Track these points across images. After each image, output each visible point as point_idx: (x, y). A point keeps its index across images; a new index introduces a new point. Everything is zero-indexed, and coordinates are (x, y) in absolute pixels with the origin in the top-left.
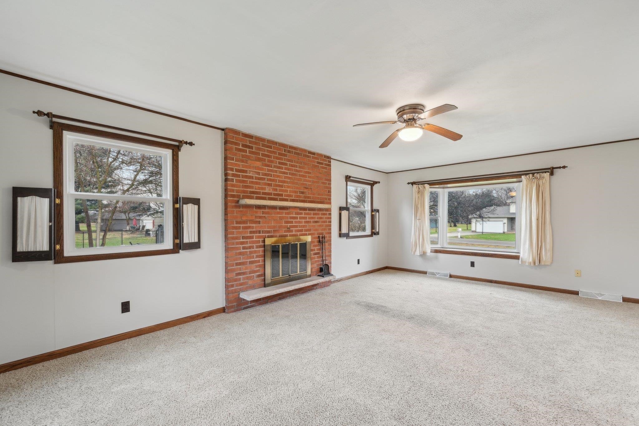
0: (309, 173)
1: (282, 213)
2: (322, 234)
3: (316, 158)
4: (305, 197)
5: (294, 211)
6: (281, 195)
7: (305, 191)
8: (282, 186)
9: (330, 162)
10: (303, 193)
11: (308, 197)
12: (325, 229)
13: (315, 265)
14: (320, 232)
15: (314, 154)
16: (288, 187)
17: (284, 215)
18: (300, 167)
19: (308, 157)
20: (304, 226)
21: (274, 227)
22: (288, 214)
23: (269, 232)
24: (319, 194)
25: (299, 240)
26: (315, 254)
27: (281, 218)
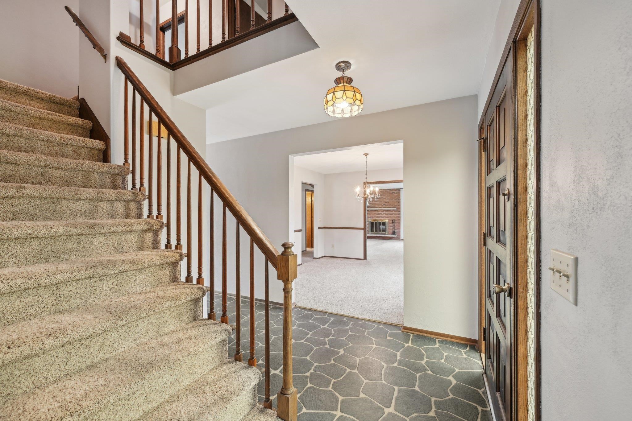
0: (388, 197)
1: (375, 212)
2: (394, 219)
3: (391, 191)
4: (385, 206)
5: (380, 211)
6: (375, 206)
7: (386, 204)
8: (375, 203)
9: (400, 191)
10: (384, 204)
11: (387, 206)
12: (396, 218)
13: (391, 231)
14: (393, 218)
15: (390, 189)
16: (378, 203)
17: (376, 212)
18: (383, 196)
19: (387, 191)
20: (385, 216)
21: (372, 216)
22: (378, 212)
23: (370, 218)
24: (393, 204)
25: (382, 221)
26: (391, 227)
27: (375, 213)
